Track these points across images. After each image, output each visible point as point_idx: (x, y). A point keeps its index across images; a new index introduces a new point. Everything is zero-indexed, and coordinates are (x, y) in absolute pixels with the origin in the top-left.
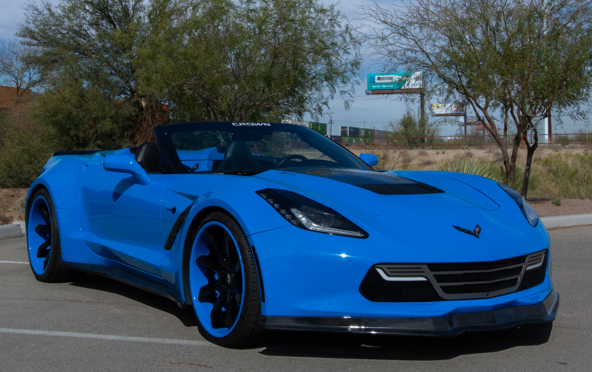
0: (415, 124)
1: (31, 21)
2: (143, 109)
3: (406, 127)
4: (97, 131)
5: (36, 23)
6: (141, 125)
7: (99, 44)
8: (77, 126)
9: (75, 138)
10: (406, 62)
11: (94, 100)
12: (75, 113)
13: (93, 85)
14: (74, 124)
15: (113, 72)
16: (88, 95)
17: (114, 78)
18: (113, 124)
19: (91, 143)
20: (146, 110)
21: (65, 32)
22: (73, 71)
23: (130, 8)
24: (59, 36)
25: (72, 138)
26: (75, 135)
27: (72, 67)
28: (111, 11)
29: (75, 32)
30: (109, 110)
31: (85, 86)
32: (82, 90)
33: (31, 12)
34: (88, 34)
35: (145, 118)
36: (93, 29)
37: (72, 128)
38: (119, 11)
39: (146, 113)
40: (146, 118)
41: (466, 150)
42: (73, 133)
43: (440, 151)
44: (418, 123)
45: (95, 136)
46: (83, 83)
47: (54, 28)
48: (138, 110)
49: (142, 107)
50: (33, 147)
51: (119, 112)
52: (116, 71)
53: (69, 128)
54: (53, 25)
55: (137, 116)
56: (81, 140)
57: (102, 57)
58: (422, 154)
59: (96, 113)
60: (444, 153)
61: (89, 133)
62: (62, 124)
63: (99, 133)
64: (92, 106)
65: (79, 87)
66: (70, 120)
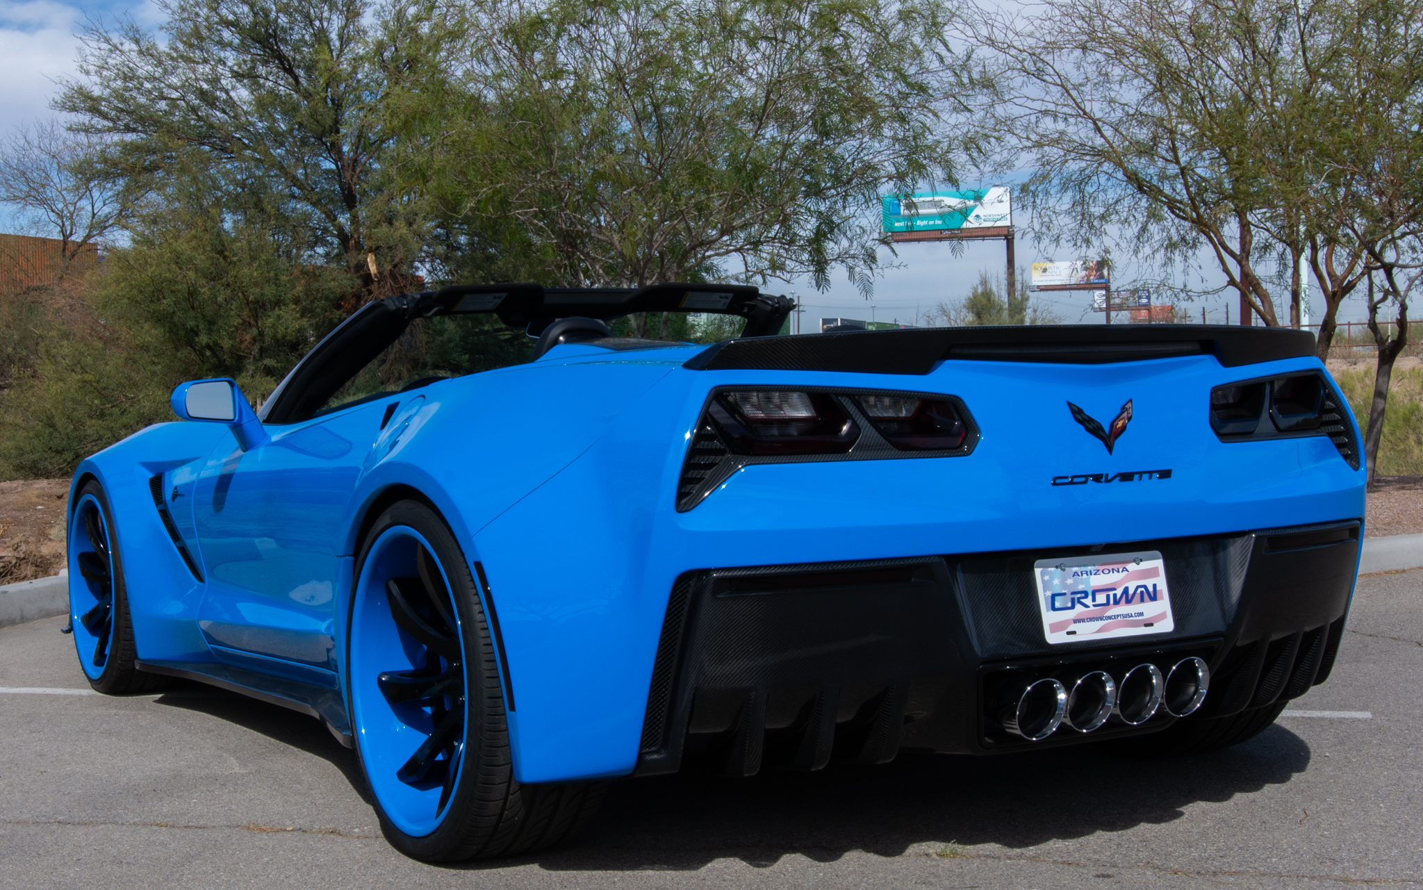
1: (92, 68)
2: (372, 281)
4: (261, 334)
5: (105, 73)
7: (260, 125)
8: (212, 322)
9: (208, 353)
10: (1039, 145)
11: (253, 258)
12: (205, 291)
13: (249, 221)
14: (204, 317)
15: (296, 190)
16: (237, 247)
17: (298, 206)
18: (303, 316)
19: (249, 363)
20: (379, 282)
21: (175, 95)
22: (199, 190)
23: (334, 36)
24: (163, 105)
25: (201, 353)
26: (208, 347)
27: (195, 179)
28: (285, 42)
29: (202, 94)
30: (289, 281)
31: (228, 225)
32: (220, 233)
33: (94, 44)
34: (231, 98)
36: (244, 86)
37: (201, 327)
38: (306, 42)
39: (379, 288)
42: (203, 339)
45: (258, 346)
46: (223, 220)
47: (148, 85)
48: (359, 282)
49: (370, 274)
50: (107, 377)
51: (315, 285)
52: (302, 188)
53: (192, 329)
54: (146, 79)
55: (360, 296)
56: (223, 358)
57: (267, 153)
59: (257, 290)
61: (242, 340)
62: (176, 319)
63: (267, 339)
64: (248, 273)
65: (213, 228)
66: (193, 308)
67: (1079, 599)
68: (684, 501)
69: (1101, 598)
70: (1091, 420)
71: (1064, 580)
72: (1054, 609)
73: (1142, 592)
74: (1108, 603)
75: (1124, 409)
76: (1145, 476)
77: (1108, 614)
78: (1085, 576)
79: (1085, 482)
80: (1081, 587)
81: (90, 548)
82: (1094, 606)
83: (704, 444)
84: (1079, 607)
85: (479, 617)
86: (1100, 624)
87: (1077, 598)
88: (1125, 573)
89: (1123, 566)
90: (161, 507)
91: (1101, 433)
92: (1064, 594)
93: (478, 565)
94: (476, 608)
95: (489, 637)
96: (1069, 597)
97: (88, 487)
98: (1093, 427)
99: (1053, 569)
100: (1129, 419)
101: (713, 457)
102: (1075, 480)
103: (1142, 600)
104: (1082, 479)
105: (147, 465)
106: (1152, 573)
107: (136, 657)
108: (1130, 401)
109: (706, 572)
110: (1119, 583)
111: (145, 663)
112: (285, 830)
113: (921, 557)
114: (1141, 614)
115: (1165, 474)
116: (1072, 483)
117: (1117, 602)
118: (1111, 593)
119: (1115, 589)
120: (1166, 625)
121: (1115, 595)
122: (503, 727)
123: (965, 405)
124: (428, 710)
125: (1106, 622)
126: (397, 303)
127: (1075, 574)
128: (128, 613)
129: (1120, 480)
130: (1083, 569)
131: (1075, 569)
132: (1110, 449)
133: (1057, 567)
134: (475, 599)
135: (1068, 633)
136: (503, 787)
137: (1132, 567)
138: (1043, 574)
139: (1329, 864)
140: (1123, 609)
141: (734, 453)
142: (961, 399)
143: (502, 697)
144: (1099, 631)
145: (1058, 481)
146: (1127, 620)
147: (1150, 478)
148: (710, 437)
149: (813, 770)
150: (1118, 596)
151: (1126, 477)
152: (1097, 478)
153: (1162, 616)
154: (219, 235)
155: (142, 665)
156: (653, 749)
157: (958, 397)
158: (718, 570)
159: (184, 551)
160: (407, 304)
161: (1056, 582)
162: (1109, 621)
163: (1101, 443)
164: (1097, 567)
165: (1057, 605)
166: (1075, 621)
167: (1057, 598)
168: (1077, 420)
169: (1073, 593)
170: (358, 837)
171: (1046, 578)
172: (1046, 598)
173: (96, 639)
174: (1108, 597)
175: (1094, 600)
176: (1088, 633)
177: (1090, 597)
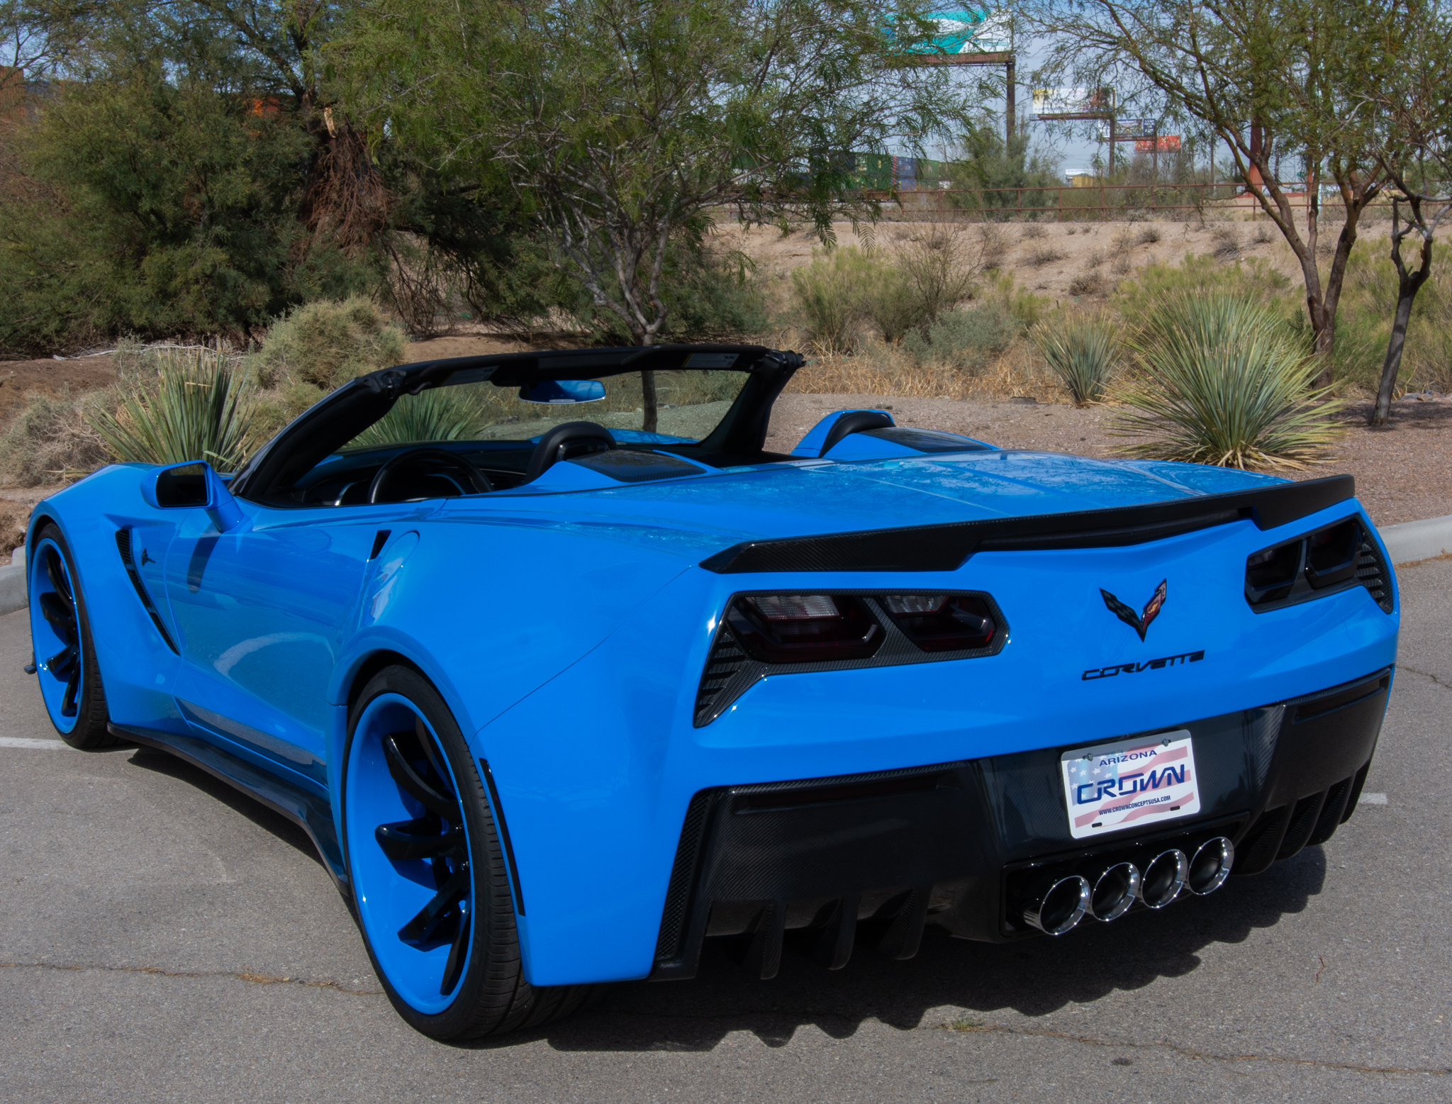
0: (1000, 148)
2: (330, 138)
3: (976, 155)
4: (210, 200)
6: (327, 180)
8: (155, 187)
9: (153, 218)
11: (200, 117)
12: (148, 152)
13: (194, 77)
14: (147, 181)
15: (244, 37)
16: (182, 105)
17: (246, 54)
18: (254, 181)
19: (197, 232)
20: (337, 139)
22: (136, 40)
25: (146, 220)
26: (152, 211)
27: (129, 27)
30: (239, 144)
31: (171, 78)
32: (163, 89)
35: (335, 162)
37: (144, 192)
39: (337, 147)
40: (338, 161)
41: (1143, 224)
42: (145, 205)
43: (1078, 226)
44: (1005, 145)
45: (208, 212)
46: (164, 73)
48: (315, 140)
49: (327, 131)
50: (44, 245)
51: (269, 149)
52: (251, 35)
53: (135, 194)
55: (315, 157)
56: (169, 225)
58: (1032, 234)
59: (205, 153)
60: (1087, 231)
61: (191, 205)
62: (116, 182)
63: (217, 204)
64: (193, 132)
65: (155, 82)
66: (135, 170)
67: (1105, 788)
68: (701, 713)
69: (1128, 785)
70: (1124, 607)
71: (1091, 769)
72: (1080, 801)
73: (1169, 775)
74: (1135, 790)
75: (1157, 590)
76: (1178, 661)
77: (1134, 801)
78: (1112, 763)
79: (1116, 674)
80: (1108, 776)
81: (51, 589)
82: (1121, 794)
83: (723, 652)
84: (1105, 797)
85: (485, 812)
86: (1126, 812)
87: (1104, 787)
88: (1153, 756)
89: (1151, 749)
90: (130, 567)
91: (1135, 621)
92: (1091, 785)
93: (484, 763)
94: (482, 802)
95: (495, 833)
96: (1096, 787)
97: (46, 531)
98: (1125, 614)
99: (1080, 760)
100: (1163, 601)
101: (732, 664)
102: (1106, 672)
103: (1169, 783)
104: (1113, 671)
105: (113, 518)
106: (1181, 753)
107: (108, 719)
108: (1165, 581)
109: (726, 789)
110: (1146, 768)
111: (118, 727)
112: (282, 982)
113: (947, 763)
114: (1168, 798)
115: (1198, 656)
116: (1102, 675)
117: (1143, 788)
118: (1138, 779)
119: (1142, 774)
120: (1193, 807)
121: (1142, 781)
122: (512, 924)
123: (994, 601)
124: (428, 861)
125: (1132, 809)
126: (382, 384)
127: (1103, 762)
128: (98, 673)
129: (1152, 668)
130: (1111, 756)
131: (1102, 758)
132: (1142, 635)
133: (1084, 758)
134: (480, 793)
135: (1094, 826)
136: (512, 981)
137: (1160, 749)
138: (1069, 767)
139: (1346, 1042)
140: (1150, 794)
141: (754, 658)
142: (990, 595)
143: (510, 895)
144: (1125, 820)
145: (1088, 675)
146: (1154, 806)
147: (1182, 662)
148: (729, 645)
149: (831, 969)
150: (1145, 782)
151: (1158, 664)
152: (1128, 668)
153: (1189, 798)
154: (161, 89)
155: (114, 729)
156: (669, 956)
157: (987, 593)
158: (736, 787)
159: (155, 617)
160: (393, 384)
161: (1083, 773)
162: (1136, 808)
163: (1133, 629)
164: (1124, 754)
165: (1084, 797)
166: (1101, 812)
167: (1083, 790)
168: (1110, 608)
169: (1100, 783)
170: (358, 993)
171: (1073, 770)
172: (1072, 791)
173: (64, 686)
174: (1135, 783)
175: (1121, 788)
176: (1114, 823)
177: (1117, 785)
